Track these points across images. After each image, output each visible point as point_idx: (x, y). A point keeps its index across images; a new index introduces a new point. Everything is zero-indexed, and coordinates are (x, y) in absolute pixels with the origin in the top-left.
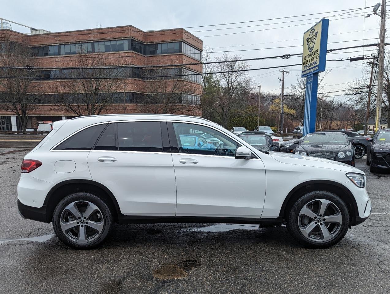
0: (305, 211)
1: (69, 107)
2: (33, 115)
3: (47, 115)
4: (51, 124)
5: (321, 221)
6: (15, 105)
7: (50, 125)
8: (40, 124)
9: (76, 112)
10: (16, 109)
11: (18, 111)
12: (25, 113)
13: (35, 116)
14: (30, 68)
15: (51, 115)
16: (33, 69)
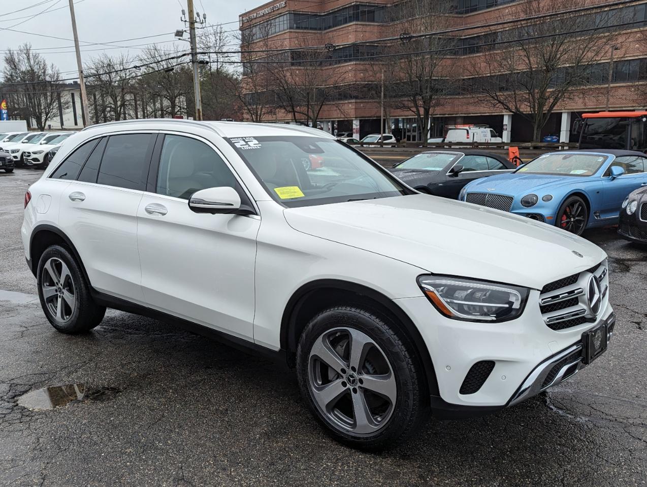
0: (320, 349)
1: (496, 98)
2: (458, 115)
3: (480, 113)
4: (468, 129)
5: (354, 381)
6: (415, 101)
7: (466, 131)
8: (451, 129)
9: (508, 107)
10: (417, 106)
11: (418, 111)
12: (428, 112)
13: (461, 115)
14: (408, 38)
15: (486, 113)
16: (411, 37)
